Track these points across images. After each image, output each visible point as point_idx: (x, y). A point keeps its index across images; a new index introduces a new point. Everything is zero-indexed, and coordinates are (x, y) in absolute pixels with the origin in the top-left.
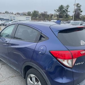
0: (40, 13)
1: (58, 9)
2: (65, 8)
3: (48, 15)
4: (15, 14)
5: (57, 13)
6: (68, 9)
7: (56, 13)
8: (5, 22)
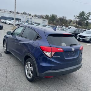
0: (58, 17)
1: (79, 15)
2: (86, 15)
3: (67, 20)
4: (32, 16)
5: (77, 19)
6: (89, 16)
7: (75, 19)
8: (21, 23)
